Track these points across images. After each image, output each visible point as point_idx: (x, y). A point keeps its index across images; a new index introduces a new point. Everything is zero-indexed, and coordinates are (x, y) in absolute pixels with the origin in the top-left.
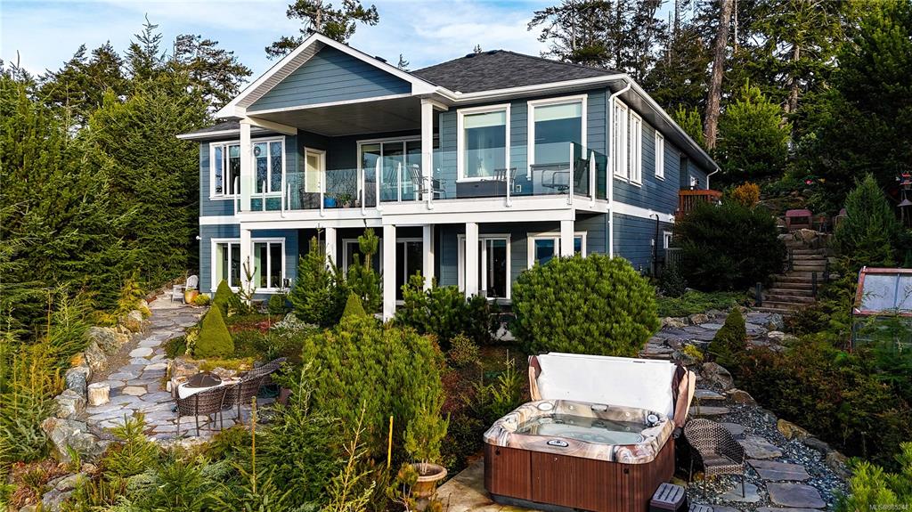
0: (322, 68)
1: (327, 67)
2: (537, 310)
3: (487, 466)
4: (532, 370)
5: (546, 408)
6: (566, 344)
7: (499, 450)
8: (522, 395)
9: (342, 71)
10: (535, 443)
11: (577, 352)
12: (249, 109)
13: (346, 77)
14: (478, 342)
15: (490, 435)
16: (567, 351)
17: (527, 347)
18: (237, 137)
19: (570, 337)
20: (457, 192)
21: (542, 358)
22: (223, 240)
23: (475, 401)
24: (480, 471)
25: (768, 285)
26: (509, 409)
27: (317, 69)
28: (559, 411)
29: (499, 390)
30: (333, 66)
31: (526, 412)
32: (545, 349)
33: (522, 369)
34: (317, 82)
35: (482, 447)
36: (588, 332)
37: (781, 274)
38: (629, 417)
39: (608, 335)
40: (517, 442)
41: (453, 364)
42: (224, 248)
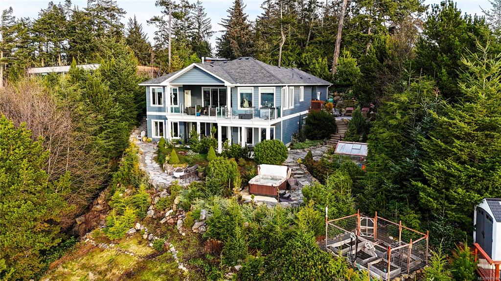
2: (260, 154)
3: (249, 188)
4: (258, 168)
5: (261, 176)
6: (266, 162)
7: (251, 185)
8: (256, 174)
10: (258, 183)
11: (268, 164)
14: (245, 160)
15: (249, 182)
16: (266, 164)
17: (257, 162)
19: (267, 161)
21: (261, 166)
22: (156, 120)
23: (245, 175)
24: (248, 189)
25: (329, 138)
26: (253, 177)
28: (264, 177)
29: (251, 172)
31: (257, 177)
32: (261, 164)
33: (256, 167)
35: (248, 184)
36: (271, 159)
37: (335, 134)
38: (278, 178)
39: (276, 160)
40: (255, 183)
41: (239, 165)
42: (156, 123)
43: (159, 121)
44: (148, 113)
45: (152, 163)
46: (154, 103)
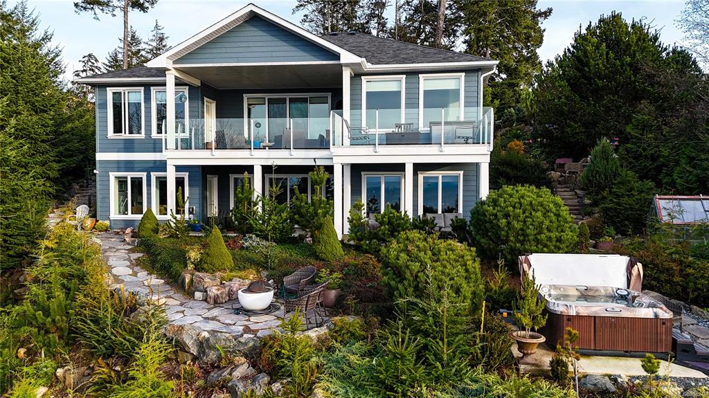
0: (252, 34)
1: (255, 33)
7: (570, 318)
9: (271, 38)
10: (598, 311)
12: (175, 62)
13: (274, 44)
15: (555, 308)
18: (164, 85)
20: (387, 140)
21: (532, 258)
22: (123, 174)
27: (245, 34)
28: (553, 292)
30: (260, 33)
34: (245, 44)
40: (584, 311)
42: (122, 182)
43: (130, 175)
44: (99, 156)
45: (135, 274)
46: (118, 129)
